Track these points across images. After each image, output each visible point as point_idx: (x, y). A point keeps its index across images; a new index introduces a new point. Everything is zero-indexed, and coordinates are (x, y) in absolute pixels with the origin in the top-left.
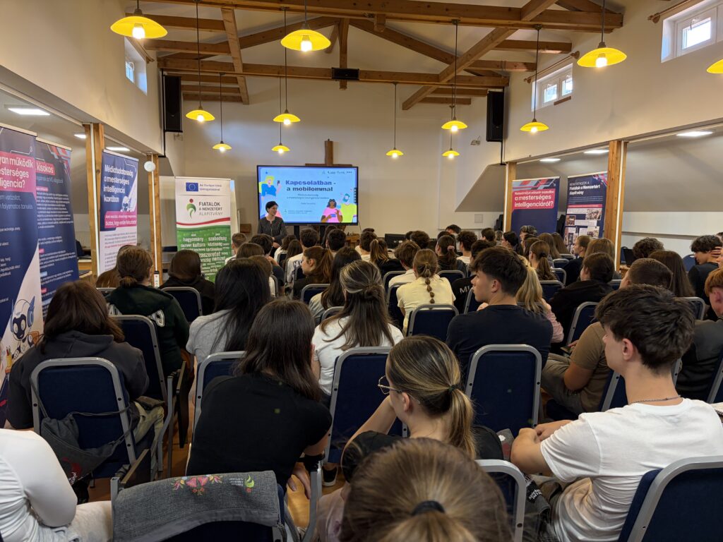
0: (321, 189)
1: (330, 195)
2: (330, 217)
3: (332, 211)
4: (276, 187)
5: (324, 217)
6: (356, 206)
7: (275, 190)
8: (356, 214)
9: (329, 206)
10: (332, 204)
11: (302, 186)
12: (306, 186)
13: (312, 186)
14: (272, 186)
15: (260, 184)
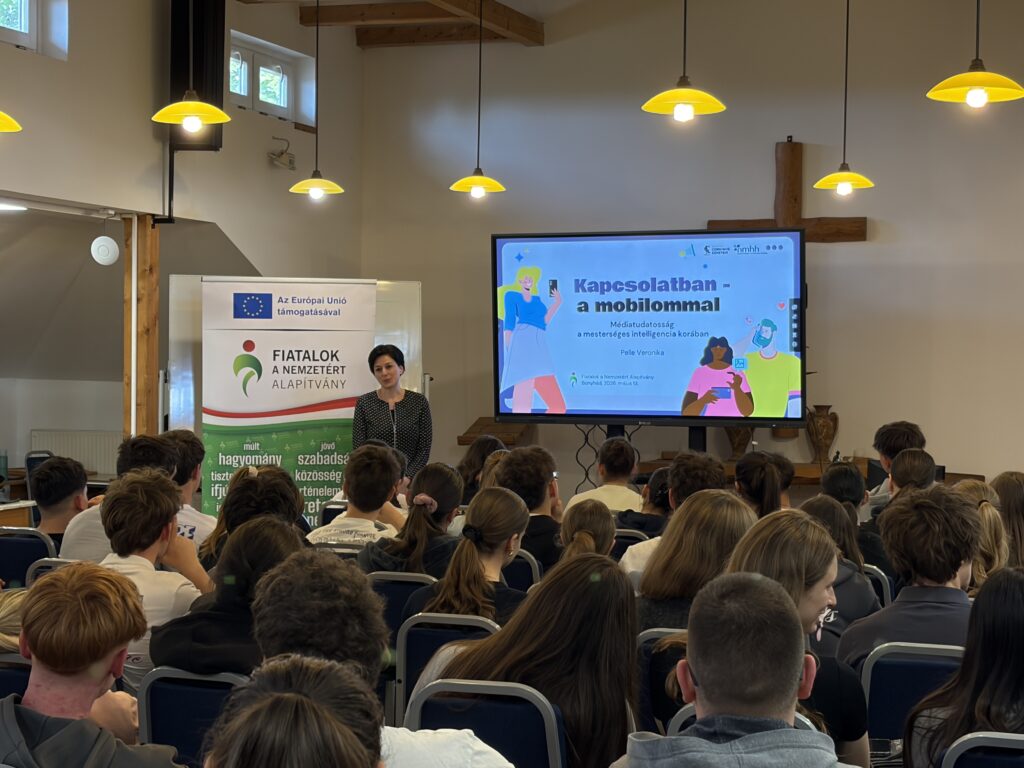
0: (683, 306)
1: (711, 325)
2: (711, 397)
3: (721, 377)
4: (546, 299)
5: (691, 397)
6: (798, 361)
7: (543, 310)
8: (798, 388)
9: (708, 360)
10: (718, 353)
11: (622, 296)
12: (636, 296)
13: (654, 296)
14: (536, 299)
15: (499, 290)
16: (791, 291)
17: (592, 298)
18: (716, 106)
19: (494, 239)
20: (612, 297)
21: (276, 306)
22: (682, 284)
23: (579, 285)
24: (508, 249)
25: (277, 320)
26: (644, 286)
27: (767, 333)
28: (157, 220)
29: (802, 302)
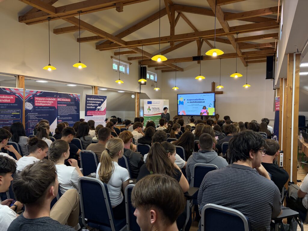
0: (200, 102)
1: (204, 104)
2: (203, 113)
4: (184, 102)
5: (201, 113)
6: (214, 108)
7: (183, 103)
8: (214, 112)
9: (203, 108)
10: (204, 108)
11: (193, 101)
13: (197, 101)
14: (182, 101)
15: (178, 101)
16: (213, 100)
17: (189, 101)
18: (204, 78)
19: (177, 94)
20: (191, 101)
21: (152, 103)
22: (200, 99)
23: (188, 100)
24: (179, 96)
25: (152, 104)
26: (195, 100)
27: (210, 105)
28: (139, 93)
29: (215, 102)
